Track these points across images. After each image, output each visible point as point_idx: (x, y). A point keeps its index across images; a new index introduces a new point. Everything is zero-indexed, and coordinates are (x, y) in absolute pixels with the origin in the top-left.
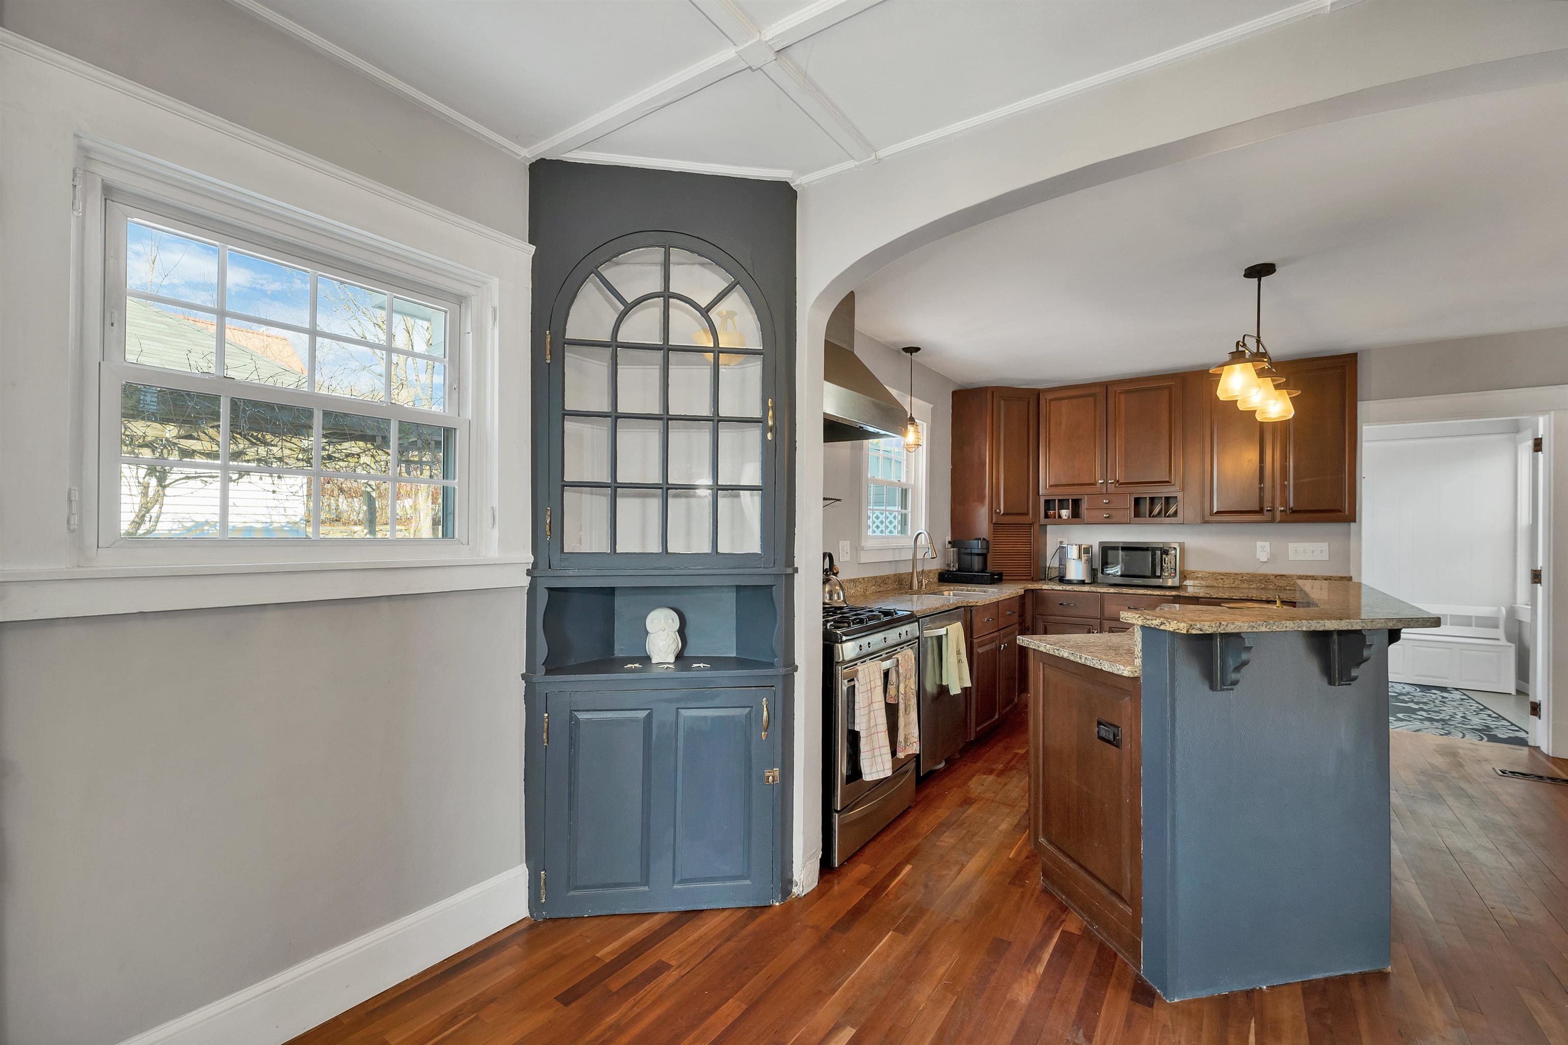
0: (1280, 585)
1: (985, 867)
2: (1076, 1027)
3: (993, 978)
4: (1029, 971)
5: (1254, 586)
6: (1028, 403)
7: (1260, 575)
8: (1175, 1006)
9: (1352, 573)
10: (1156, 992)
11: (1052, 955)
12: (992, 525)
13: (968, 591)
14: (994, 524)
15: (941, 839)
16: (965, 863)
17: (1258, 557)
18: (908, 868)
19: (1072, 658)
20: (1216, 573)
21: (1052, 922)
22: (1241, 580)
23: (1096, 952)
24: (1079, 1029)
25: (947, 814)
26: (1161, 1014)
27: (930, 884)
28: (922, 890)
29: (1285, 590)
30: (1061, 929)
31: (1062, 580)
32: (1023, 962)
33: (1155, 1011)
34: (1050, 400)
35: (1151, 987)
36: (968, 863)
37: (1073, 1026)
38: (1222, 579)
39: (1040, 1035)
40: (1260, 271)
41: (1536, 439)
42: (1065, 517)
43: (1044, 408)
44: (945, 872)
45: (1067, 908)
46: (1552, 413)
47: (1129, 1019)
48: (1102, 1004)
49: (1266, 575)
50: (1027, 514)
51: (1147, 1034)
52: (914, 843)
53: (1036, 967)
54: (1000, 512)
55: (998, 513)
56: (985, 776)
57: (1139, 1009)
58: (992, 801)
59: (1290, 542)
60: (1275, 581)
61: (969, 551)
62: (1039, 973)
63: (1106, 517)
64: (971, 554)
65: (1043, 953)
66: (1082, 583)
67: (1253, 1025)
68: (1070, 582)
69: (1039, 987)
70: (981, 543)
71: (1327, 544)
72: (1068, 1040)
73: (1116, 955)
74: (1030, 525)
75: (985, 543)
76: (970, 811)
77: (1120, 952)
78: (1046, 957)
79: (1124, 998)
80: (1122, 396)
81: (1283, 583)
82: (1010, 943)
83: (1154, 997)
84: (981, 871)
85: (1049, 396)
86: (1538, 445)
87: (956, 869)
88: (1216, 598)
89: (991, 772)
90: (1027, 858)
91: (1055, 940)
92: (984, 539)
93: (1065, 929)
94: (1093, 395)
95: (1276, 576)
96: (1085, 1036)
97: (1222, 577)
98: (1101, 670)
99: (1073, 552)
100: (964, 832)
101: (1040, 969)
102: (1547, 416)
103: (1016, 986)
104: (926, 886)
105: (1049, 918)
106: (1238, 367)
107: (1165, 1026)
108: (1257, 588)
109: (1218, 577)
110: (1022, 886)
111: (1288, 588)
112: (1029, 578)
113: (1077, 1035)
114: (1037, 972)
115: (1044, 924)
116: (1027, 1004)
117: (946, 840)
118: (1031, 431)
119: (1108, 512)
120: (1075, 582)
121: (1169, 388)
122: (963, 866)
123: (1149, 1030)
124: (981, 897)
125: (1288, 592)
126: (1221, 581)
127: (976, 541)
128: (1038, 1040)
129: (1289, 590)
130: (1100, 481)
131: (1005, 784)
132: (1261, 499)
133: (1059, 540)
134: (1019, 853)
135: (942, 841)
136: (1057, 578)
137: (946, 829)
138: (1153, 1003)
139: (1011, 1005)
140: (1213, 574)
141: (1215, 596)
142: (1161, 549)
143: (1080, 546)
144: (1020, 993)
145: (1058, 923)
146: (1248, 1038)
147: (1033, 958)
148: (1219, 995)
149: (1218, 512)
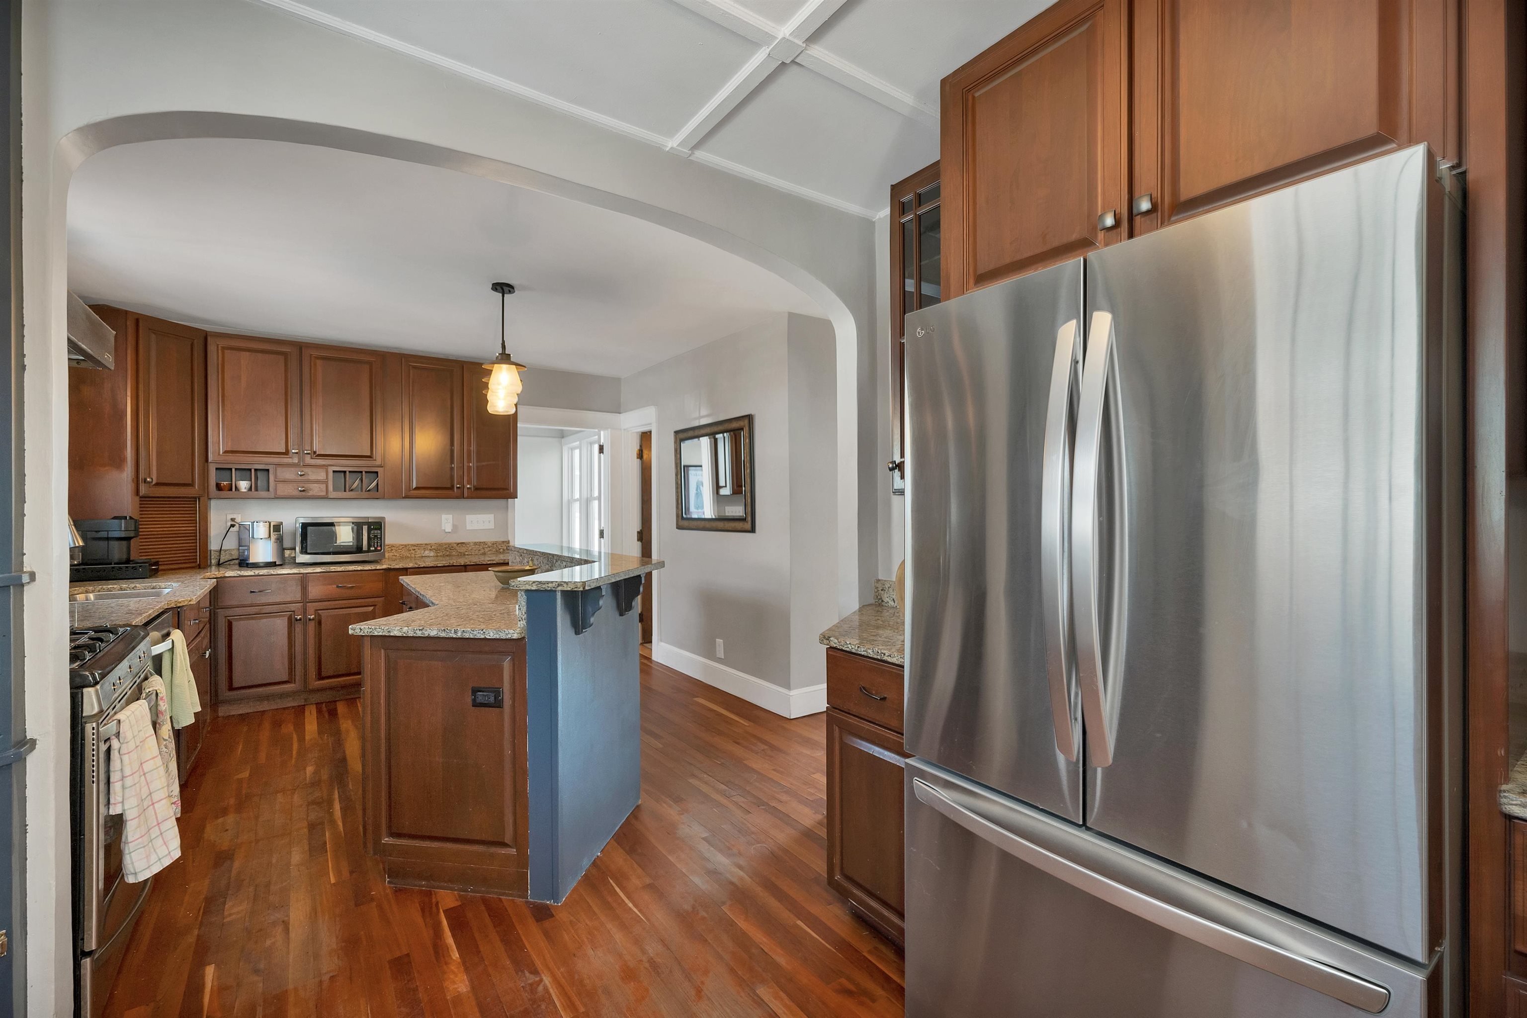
0: (461, 551)
1: (314, 910)
2: (520, 973)
3: (421, 995)
4: (446, 964)
5: (441, 554)
6: (192, 345)
7: (446, 544)
8: (565, 904)
9: (510, 539)
10: (547, 905)
11: (454, 936)
12: (137, 499)
13: (121, 589)
14: (141, 497)
15: (226, 913)
16: (286, 919)
17: (443, 528)
18: (210, 972)
19: (443, 635)
20: (409, 545)
21: (428, 908)
22: (430, 550)
23: (484, 908)
24: (523, 971)
25: (207, 882)
26: (563, 916)
27: (262, 966)
28: (256, 978)
29: (464, 555)
30: (441, 911)
31: (243, 563)
32: (435, 962)
33: (557, 917)
34: (223, 348)
35: (541, 904)
36: (288, 916)
37: (517, 973)
38: (414, 550)
39: (501, 1002)
40: (503, 288)
41: (600, 446)
42: (243, 490)
43: (215, 357)
44: (268, 943)
45: (430, 891)
46: (609, 430)
47: (547, 934)
48: (522, 940)
49: (449, 544)
50: (192, 485)
51: (566, 937)
52: (191, 939)
53: (450, 956)
54: (152, 482)
55: (149, 482)
56: (220, 820)
57: (547, 924)
58: (257, 841)
59: (468, 514)
60: (457, 548)
61: (103, 534)
62: (456, 957)
63: (301, 491)
64: (108, 539)
65: (444, 940)
66: (272, 565)
67: (611, 881)
68: (255, 566)
69: (467, 970)
70: (126, 524)
71: (493, 515)
72: (523, 987)
73: (500, 900)
74: (194, 499)
75: (133, 522)
76: (237, 864)
77: (503, 894)
78: (450, 940)
79: (533, 926)
80: (319, 362)
81: (463, 549)
82: (408, 955)
83: (549, 909)
84: (314, 915)
85: (222, 343)
86: (601, 449)
87: (280, 929)
88: (424, 567)
89: (224, 812)
90: (351, 872)
91: (445, 922)
92: (131, 518)
93: (445, 909)
94: (285, 354)
95: (458, 544)
96: (531, 973)
97: (413, 548)
98: (485, 639)
99: (261, 531)
100: (251, 889)
101: (455, 955)
102: (606, 431)
103: (447, 984)
104: (256, 971)
105: (423, 910)
106: (504, 366)
107: (571, 922)
108: (443, 556)
109: (411, 548)
110: (372, 899)
111: (467, 553)
112: (193, 565)
113: (526, 977)
114: (454, 958)
115: (423, 916)
116: (469, 989)
117: (235, 910)
118: (196, 380)
119: (304, 485)
120: (261, 565)
121: (370, 363)
122: (286, 925)
123: (564, 932)
124: (337, 938)
125: (467, 556)
126: (413, 552)
127: (116, 521)
128: (503, 1007)
129: (467, 555)
130: (293, 451)
131: (257, 818)
132: (452, 477)
133: (230, 517)
134: (338, 873)
135: (230, 915)
136: (237, 562)
137: (222, 900)
138: (551, 912)
139: (458, 1000)
140: (406, 546)
141: (422, 566)
142: (369, 524)
143: (270, 523)
144: (456, 986)
145: (434, 909)
146: (615, 891)
147: (439, 949)
148: (582, 877)
149: (417, 488)
